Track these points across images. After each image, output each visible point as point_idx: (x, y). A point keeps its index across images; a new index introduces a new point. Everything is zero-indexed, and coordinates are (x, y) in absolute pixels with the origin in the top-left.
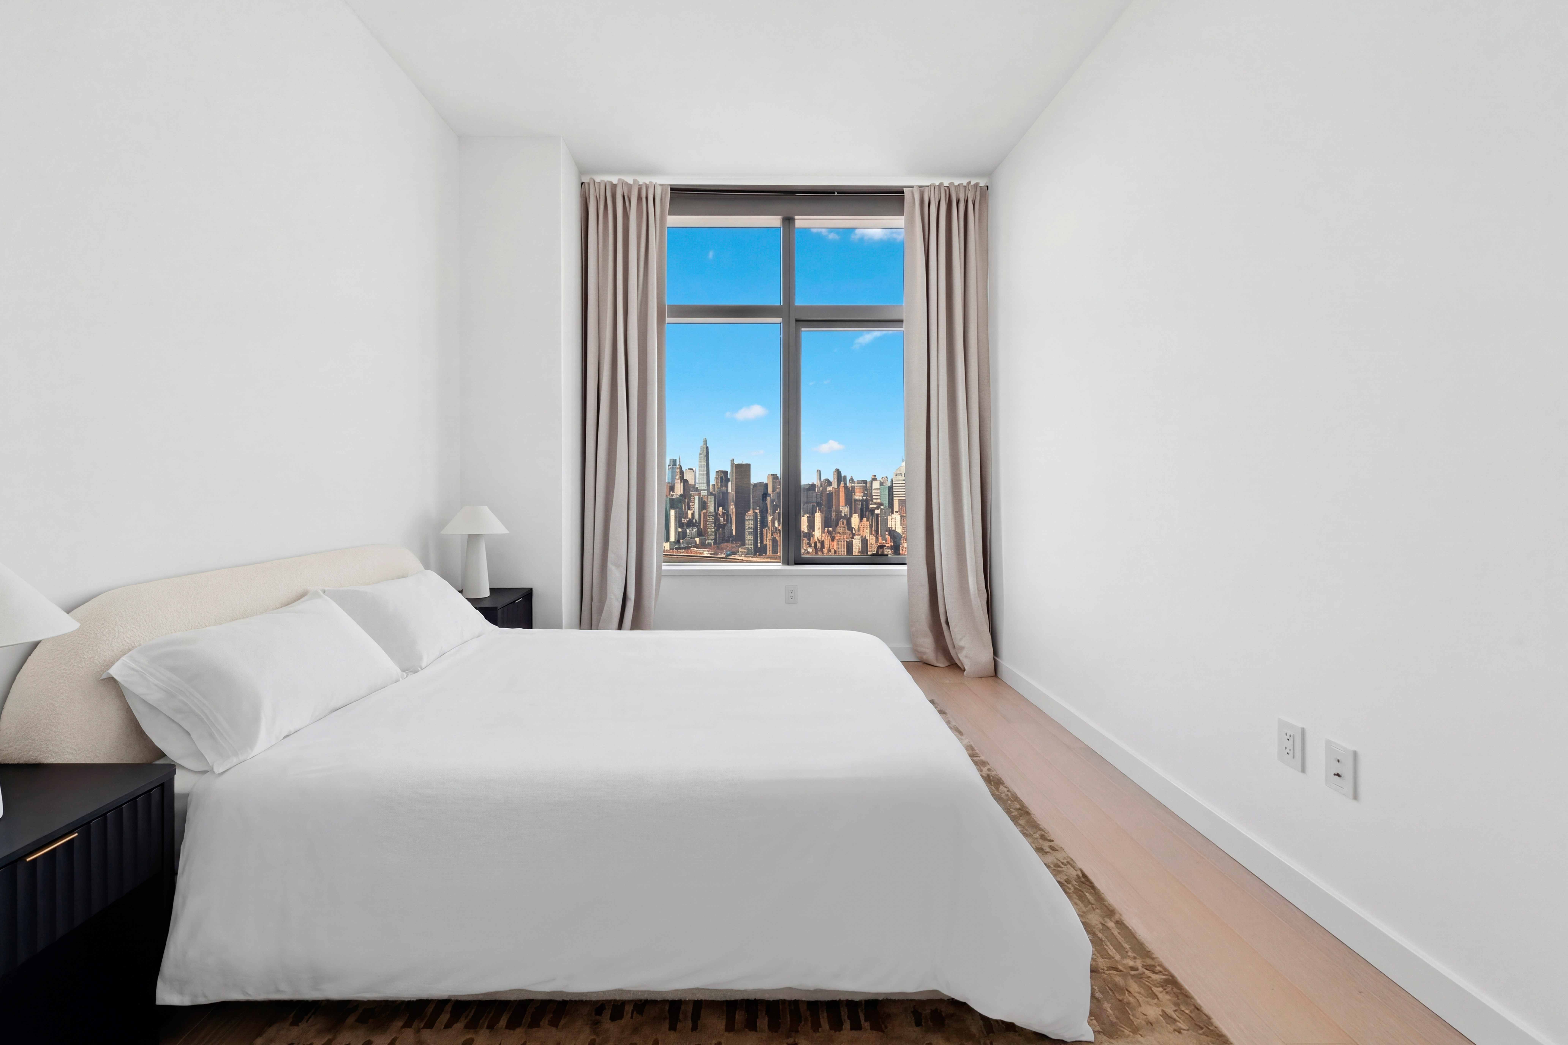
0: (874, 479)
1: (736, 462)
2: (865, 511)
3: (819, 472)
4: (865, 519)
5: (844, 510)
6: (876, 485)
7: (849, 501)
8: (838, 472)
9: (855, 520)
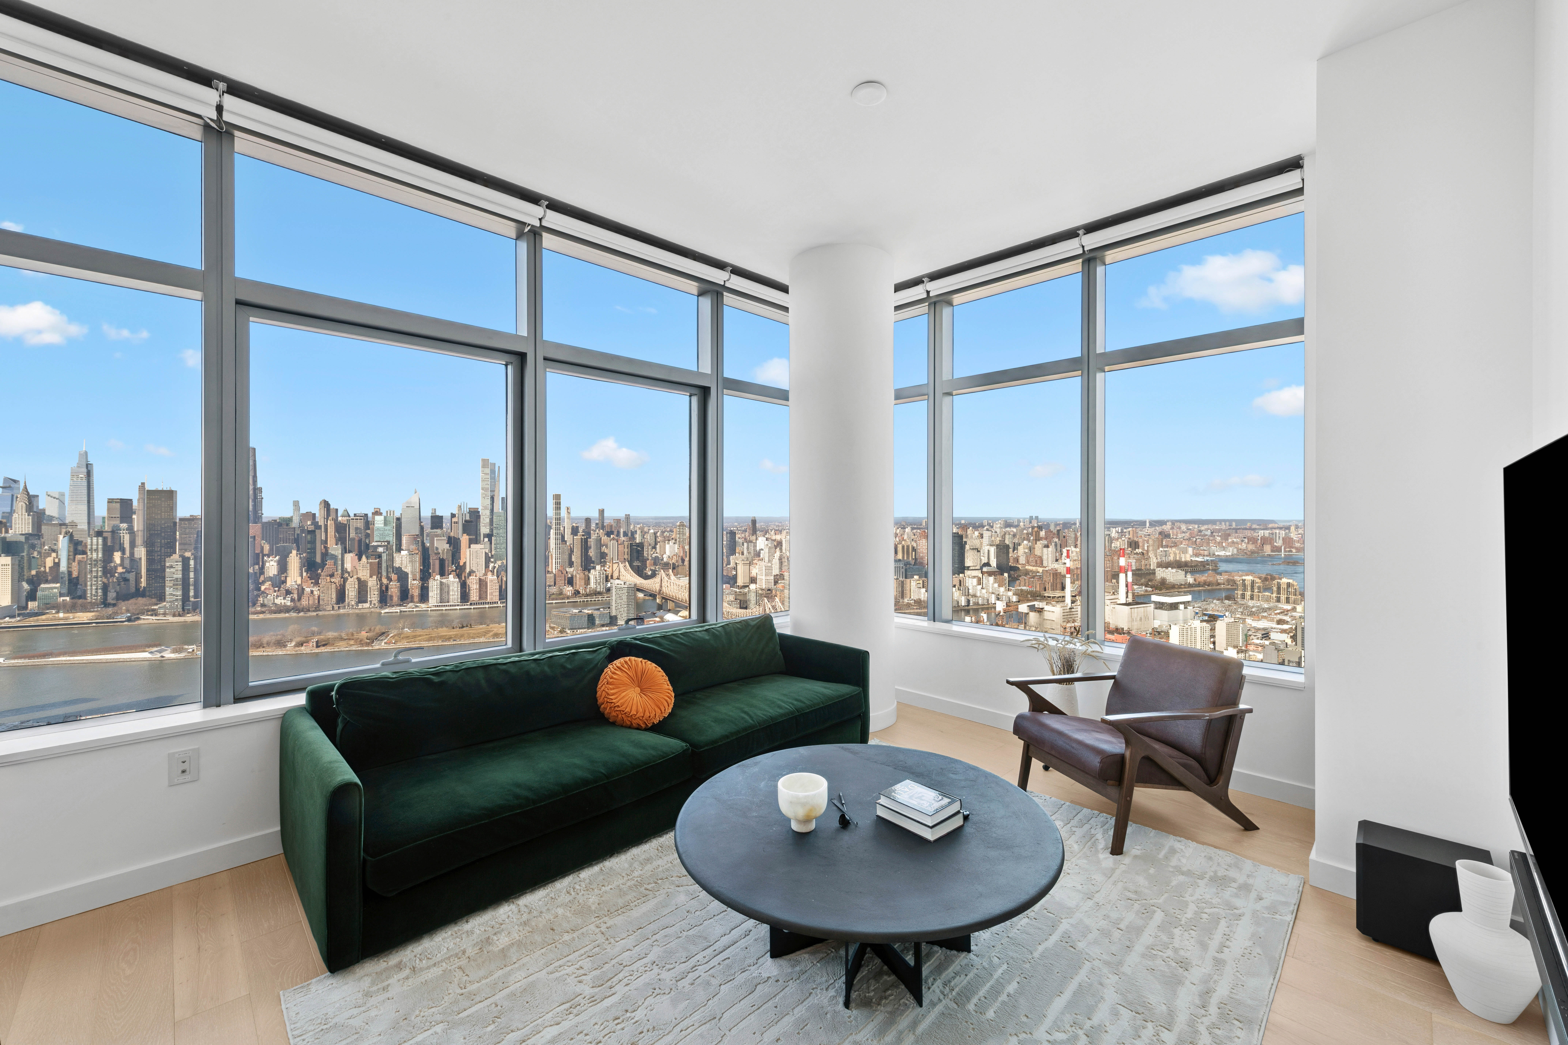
0: (377, 513)
1: (148, 487)
2: (363, 549)
3: (296, 504)
4: (364, 557)
5: (335, 549)
6: (379, 520)
7: (341, 539)
8: (326, 504)
9: (350, 559)
